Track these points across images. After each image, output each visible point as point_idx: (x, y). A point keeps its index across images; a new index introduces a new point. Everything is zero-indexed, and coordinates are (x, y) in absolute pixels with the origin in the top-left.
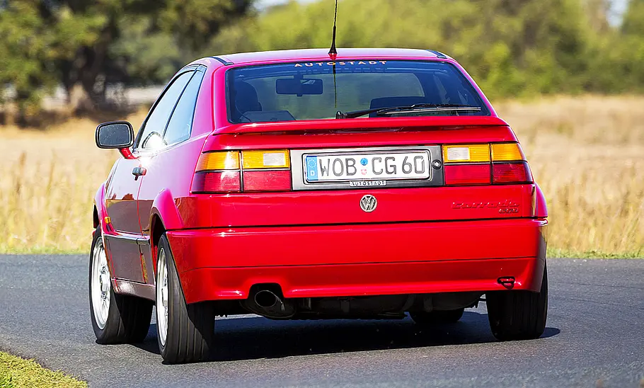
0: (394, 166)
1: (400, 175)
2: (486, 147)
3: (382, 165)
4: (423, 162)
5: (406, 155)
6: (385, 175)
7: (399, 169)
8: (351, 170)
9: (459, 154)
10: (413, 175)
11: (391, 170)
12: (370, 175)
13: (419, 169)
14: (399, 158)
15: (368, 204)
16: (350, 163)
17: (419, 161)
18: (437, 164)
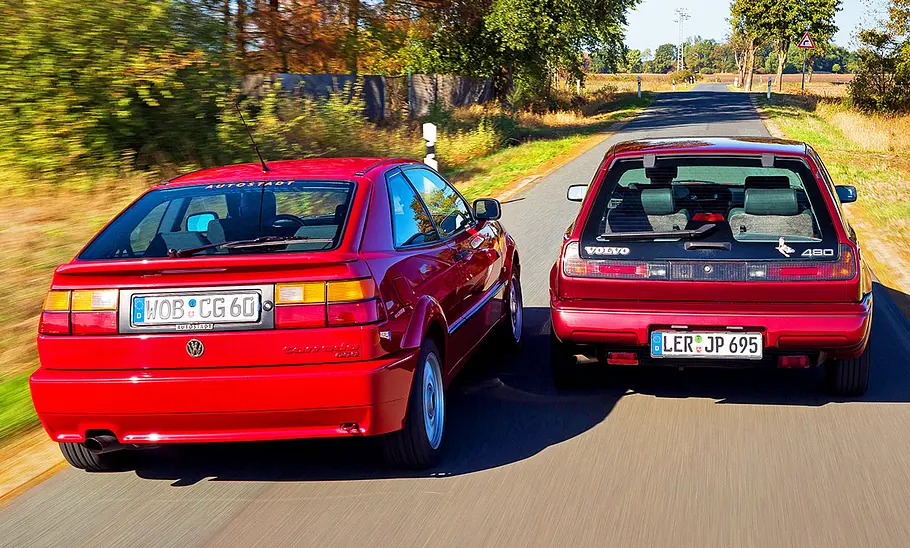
0: (222, 308)
1: (228, 318)
2: (321, 286)
3: (210, 307)
4: (252, 304)
5: (237, 296)
6: (212, 319)
7: (227, 311)
8: (178, 313)
9: (294, 294)
10: (242, 318)
11: (219, 312)
12: (197, 318)
13: (248, 311)
14: (229, 299)
15: (194, 349)
16: (178, 305)
17: (249, 302)
18: (268, 306)
